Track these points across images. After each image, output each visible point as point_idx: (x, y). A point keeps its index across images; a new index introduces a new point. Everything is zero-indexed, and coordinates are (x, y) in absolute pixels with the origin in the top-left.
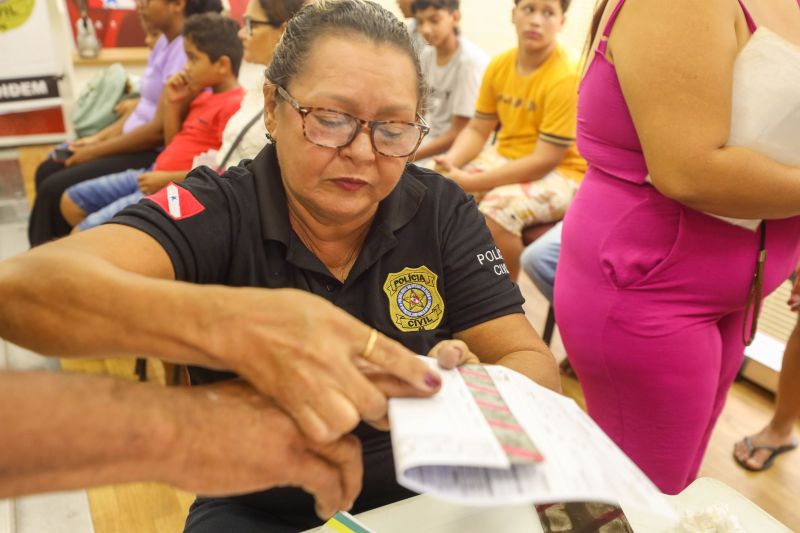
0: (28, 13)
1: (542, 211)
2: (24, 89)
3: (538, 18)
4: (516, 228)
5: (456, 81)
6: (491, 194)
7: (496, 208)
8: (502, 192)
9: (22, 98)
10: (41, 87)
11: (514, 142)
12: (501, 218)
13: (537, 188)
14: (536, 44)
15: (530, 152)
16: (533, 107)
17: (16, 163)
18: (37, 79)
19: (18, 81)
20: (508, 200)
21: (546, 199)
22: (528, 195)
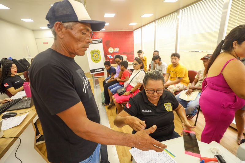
0: (100, 60)
1: (178, 89)
2: (99, 70)
3: (174, 60)
4: (173, 92)
5: (162, 68)
6: (169, 86)
7: (170, 89)
8: (171, 86)
9: (99, 71)
10: (101, 70)
11: (173, 78)
12: (171, 90)
13: (177, 85)
14: (174, 63)
15: (175, 80)
16: (175, 72)
17: (98, 80)
18: (101, 69)
19: (98, 69)
20: (172, 87)
21: (178, 87)
22: (175, 87)
